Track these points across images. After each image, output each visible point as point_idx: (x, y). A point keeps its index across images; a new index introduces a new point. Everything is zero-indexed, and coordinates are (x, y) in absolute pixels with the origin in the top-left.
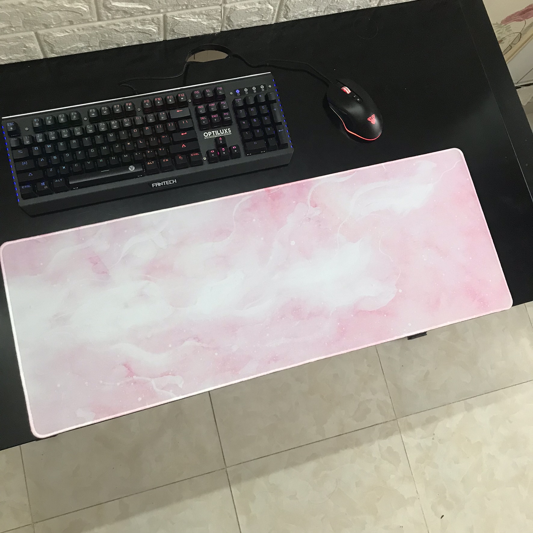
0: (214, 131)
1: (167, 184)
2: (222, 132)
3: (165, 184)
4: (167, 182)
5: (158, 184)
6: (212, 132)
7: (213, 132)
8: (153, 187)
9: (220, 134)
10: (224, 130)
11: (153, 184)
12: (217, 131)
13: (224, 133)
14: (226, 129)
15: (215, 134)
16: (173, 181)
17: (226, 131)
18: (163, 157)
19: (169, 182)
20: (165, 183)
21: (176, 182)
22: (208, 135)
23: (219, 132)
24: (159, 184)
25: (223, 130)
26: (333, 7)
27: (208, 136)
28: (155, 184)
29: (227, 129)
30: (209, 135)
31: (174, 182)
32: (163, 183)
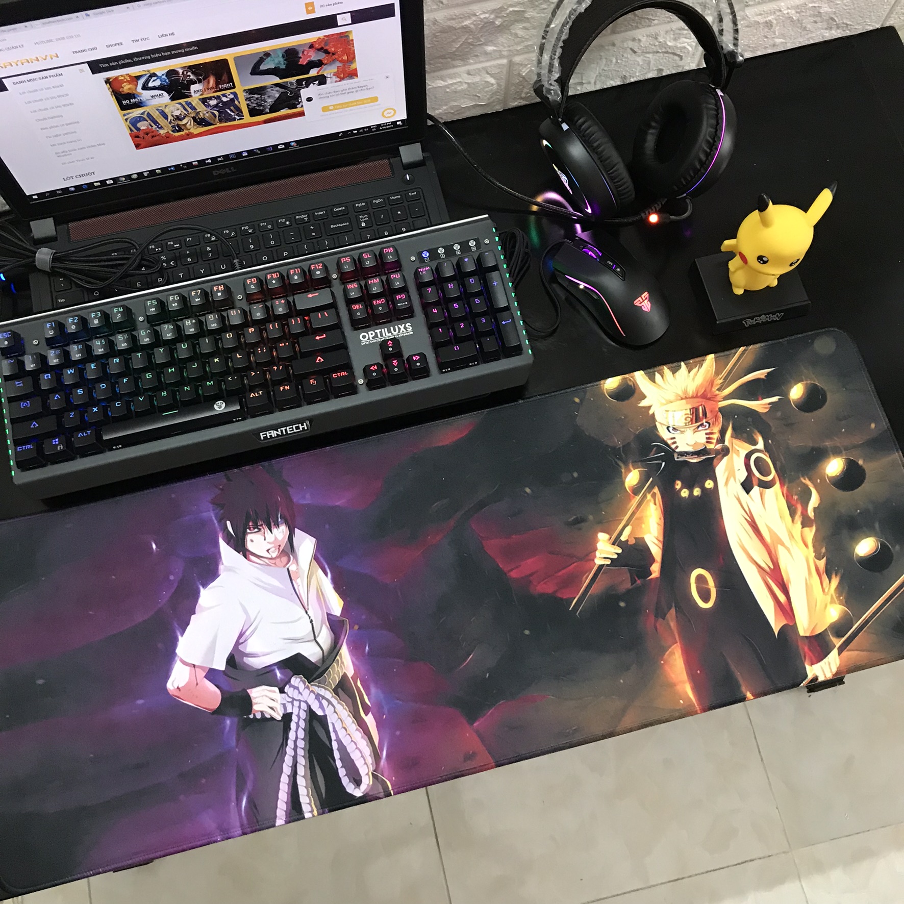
0: (380, 330)
1: (289, 432)
2: (395, 331)
3: (284, 433)
4: (288, 428)
5: (272, 434)
6: (376, 331)
7: (378, 331)
8: (262, 439)
9: (390, 334)
10: (400, 326)
11: (261, 434)
12: (386, 329)
13: (399, 332)
14: (403, 325)
15: (382, 335)
16: (301, 427)
17: (402, 327)
18: (281, 383)
19: (292, 428)
20: (286, 430)
21: (306, 428)
22: (368, 337)
23: (389, 331)
24: (274, 433)
25: (396, 327)
26: (610, 73)
27: (369, 339)
28: (266, 434)
29: (405, 326)
30: (371, 338)
31: (303, 428)
32: (282, 431)
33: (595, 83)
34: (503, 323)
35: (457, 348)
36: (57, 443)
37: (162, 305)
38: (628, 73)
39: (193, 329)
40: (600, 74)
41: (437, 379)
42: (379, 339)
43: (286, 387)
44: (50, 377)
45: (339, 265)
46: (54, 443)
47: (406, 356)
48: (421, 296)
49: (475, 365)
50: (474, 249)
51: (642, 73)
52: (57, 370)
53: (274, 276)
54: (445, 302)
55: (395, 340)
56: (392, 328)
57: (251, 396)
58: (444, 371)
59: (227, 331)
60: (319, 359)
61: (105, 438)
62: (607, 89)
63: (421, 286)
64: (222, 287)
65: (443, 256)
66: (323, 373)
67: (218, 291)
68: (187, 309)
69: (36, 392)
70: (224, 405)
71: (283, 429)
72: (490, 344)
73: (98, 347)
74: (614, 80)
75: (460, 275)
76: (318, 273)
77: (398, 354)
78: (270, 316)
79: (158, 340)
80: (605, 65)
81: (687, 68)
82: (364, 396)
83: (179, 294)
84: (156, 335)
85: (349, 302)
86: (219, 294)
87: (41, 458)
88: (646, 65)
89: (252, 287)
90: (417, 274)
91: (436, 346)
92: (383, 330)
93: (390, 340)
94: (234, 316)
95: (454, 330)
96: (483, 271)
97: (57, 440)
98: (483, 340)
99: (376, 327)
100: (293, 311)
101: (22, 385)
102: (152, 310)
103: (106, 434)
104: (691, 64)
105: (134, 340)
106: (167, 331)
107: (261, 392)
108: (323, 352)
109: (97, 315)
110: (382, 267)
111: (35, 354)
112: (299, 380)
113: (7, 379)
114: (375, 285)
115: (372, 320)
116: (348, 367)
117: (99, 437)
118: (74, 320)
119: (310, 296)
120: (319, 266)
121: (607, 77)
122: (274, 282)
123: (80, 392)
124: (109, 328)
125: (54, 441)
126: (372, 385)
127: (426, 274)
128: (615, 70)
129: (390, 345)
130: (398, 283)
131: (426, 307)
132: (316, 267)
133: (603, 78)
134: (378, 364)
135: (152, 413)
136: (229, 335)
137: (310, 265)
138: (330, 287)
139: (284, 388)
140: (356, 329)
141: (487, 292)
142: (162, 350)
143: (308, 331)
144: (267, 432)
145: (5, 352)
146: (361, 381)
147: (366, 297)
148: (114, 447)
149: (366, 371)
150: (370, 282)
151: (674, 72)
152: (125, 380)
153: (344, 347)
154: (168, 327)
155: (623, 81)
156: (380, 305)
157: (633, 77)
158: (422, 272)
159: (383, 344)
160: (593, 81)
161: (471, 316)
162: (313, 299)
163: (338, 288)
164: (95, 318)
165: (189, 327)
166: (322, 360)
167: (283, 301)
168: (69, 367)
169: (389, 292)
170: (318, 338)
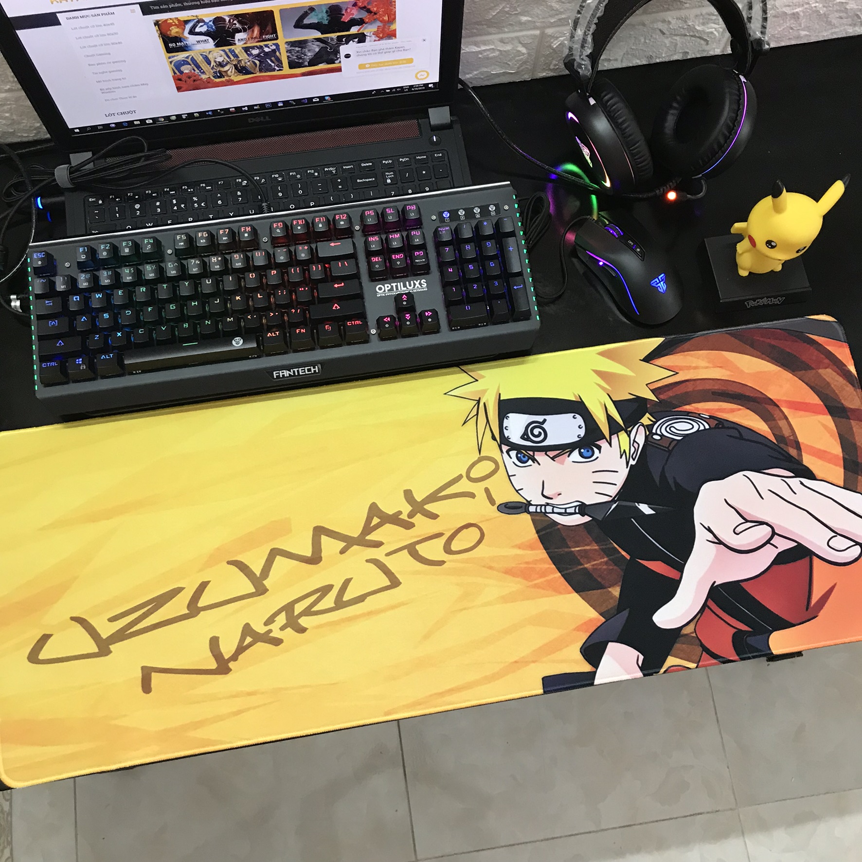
0: (396, 284)
1: (301, 373)
2: (410, 286)
3: (296, 374)
4: (300, 369)
5: (285, 373)
6: (392, 284)
7: (394, 285)
8: (275, 377)
9: (406, 288)
10: (415, 281)
11: (274, 373)
12: (402, 283)
13: (414, 287)
14: (419, 281)
15: (397, 289)
16: (313, 370)
17: (417, 283)
18: (297, 325)
19: (304, 370)
20: (298, 371)
21: (317, 371)
22: (384, 290)
23: (405, 286)
24: (286, 373)
25: (412, 282)
26: (637, 52)
27: (385, 291)
28: (279, 373)
29: (420, 282)
30: (386, 291)
31: (315, 371)
32: (294, 372)
34: (515, 287)
35: (468, 308)
36: (80, 362)
37: (191, 240)
39: (218, 267)
41: (446, 336)
42: (395, 293)
43: (302, 330)
44: (78, 299)
45: (362, 217)
46: (77, 363)
47: (418, 311)
48: (439, 254)
49: (484, 326)
50: (493, 214)
51: (667, 54)
52: (86, 294)
53: (300, 222)
54: (460, 262)
55: (410, 295)
56: (407, 283)
57: (268, 336)
58: (453, 328)
59: (250, 271)
60: (336, 307)
61: (126, 362)
62: (633, 67)
63: (439, 245)
64: (250, 229)
65: (462, 218)
66: (339, 320)
67: (245, 232)
68: (213, 247)
69: (64, 313)
70: (241, 342)
71: (296, 370)
72: (501, 306)
73: (127, 275)
74: (640, 59)
75: (478, 238)
76: (342, 223)
77: (411, 309)
78: (293, 260)
79: (184, 274)
81: (712, 53)
82: (376, 346)
83: (208, 232)
84: (183, 269)
85: (369, 254)
86: (246, 235)
87: (64, 377)
89: (278, 231)
90: (436, 233)
91: (449, 304)
92: (399, 284)
93: (405, 294)
94: (259, 258)
95: (466, 290)
96: (500, 236)
97: (81, 360)
98: (494, 302)
99: (392, 280)
101: (51, 304)
102: (181, 244)
103: (127, 359)
104: (716, 50)
105: (161, 271)
106: (194, 266)
107: (277, 333)
108: (339, 299)
109: (128, 244)
110: (404, 223)
111: (66, 276)
112: (315, 325)
113: (38, 297)
114: (396, 239)
115: (389, 274)
116: (363, 316)
117: (120, 363)
118: (106, 246)
119: (332, 244)
120: (343, 217)
122: (299, 228)
123: (106, 316)
124: (138, 257)
125: (77, 360)
127: (446, 234)
129: (405, 299)
130: (418, 240)
131: (442, 265)
132: (340, 217)
134: (391, 316)
135: (173, 343)
136: (252, 276)
137: (335, 215)
138: (352, 237)
139: (300, 331)
140: (373, 281)
141: (502, 256)
142: (187, 284)
143: (329, 278)
144: (280, 372)
145: (38, 272)
146: (373, 331)
147: (386, 251)
148: (134, 372)
149: (380, 322)
150: (391, 236)
152: (150, 309)
153: (360, 296)
154: (195, 262)
155: (649, 61)
156: (398, 260)
157: (659, 58)
158: (441, 231)
159: (398, 298)
161: (485, 278)
162: (334, 247)
163: (359, 240)
164: (126, 247)
165: (215, 262)
166: (339, 308)
167: (306, 248)
168: (98, 292)
169: (408, 248)
170: (336, 286)
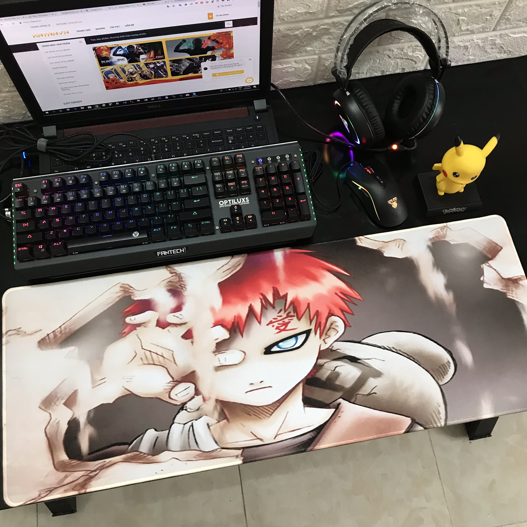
1: (174, 253)
2: (239, 201)
3: (171, 253)
4: (173, 250)
5: (164, 253)
6: (228, 200)
7: (230, 201)
8: (158, 255)
10: (242, 199)
11: (158, 253)
12: (234, 200)
13: (241, 202)
14: (244, 198)
15: (231, 203)
17: (243, 200)
19: (176, 251)
20: (172, 252)
21: (184, 252)
22: (223, 203)
23: (236, 201)
24: (165, 253)
25: (240, 199)
26: (375, 68)
27: (224, 204)
29: (245, 199)
30: (225, 204)
31: (182, 251)
32: (170, 252)
33: (366, 73)
34: (301, 201)
35: (273, 213)
37: (109, 176)
38: (385, 69)
39: (125, 191)
40: (370, 69)
41: (261, 230)
42: (229, 205)
43: (174, 227)
44: (41, 211)
45: (211, 161)
46: (40, 248)
47: (244, 215)
48: (256, 182)
49: (283, 224)
50: (288, 159)
51: (393, 70)
52: (46, 207)
53: (174, 165)
54: (268, 187)
55: (239, 206)
56: (237, 199)
57: (154, 230)
58: (265, 225)
59: (144, 193)
60: (195, 213)
61: (69, 247)
62: (373, 77)
63: (256, 177)
64: (144, 169)
65: (270, 162)
66: (197, 221)
68: (122, 179)
69: (33, 218)
70: (138, 234)
71: (171, 251)
72: (293, 212)
73: (71, 196)
74: (377, 73)
75: (279, 173)
76: (199, 165)
77: (240, 214)
78: (169, 187)
79: (104, 195)
80: (373, 63)
81: (419, 69)
82: (219, 237)
83: (119, 171)
84: (104, 193)
85: (215, 183)
86: (142, 172)
87: (31, 256)
88: (396, 65)
89: (161, 170)
90: (254, 170)
91: (262, 211)
92: (232, 200)
93: (236, 205)
94: (149, 185)
95: (273, 203)
96: (292, 171)
97: (42, 246)
98: (289, 210)
99: (229, 198)
100: (182, 185)
101: (25, 213)
102: (103, 178)
103: (70, 245)
104: (421, 67)
105: (91, 194)
106: (110, 191)
107: (160, 229)
109: (71, 178)
110: (235, 164)
111: (35, 197)
112: (182, 224)
113: (17, 209)
114: (230, 174)
115: (226, 194)
116: (211, 219)
117: (65, 246)
118: (58, 180)
119: (193, 177)
120: (199, 161)
121: (373, 70)
122: (173, 168)
123: (57, 220)
124: (77, 186)
125: (40, 246)
126: (223, 230)
127: (260, 170)
128: (378, 67)
129: (236, 208)
130: (243, 174)
131: (258, 189)
133: (371, 71)
134: (227, 218)
135: (98, 235)
136: (145, 196)
137: (195, 161)
138: (204, 174)
140: (217, 198)
141: (293, 184)
142: (106, 201)
143: (190, 197)
144: (161, 252)
145: (17, 195)
146: (217, 228)
147: (225, 181)
148: (74, 253)
149: (221, 222)
150: (227, 172)
151: (411, 71)
152: (84, 216)
153: (209, 207)
154: (111, 188)
155: (382, 74)
156: (232, 186)
157: (388, 72)
158: (257, 169)
159: (232, 208)
160: (365, 72)
161: (283, 196)
163: (209, 175)
164: (70, 180)
165: (123, 189)
167: (177, 179)
168: (53, 206)
169: (238, 179)
170: (195, 201)
